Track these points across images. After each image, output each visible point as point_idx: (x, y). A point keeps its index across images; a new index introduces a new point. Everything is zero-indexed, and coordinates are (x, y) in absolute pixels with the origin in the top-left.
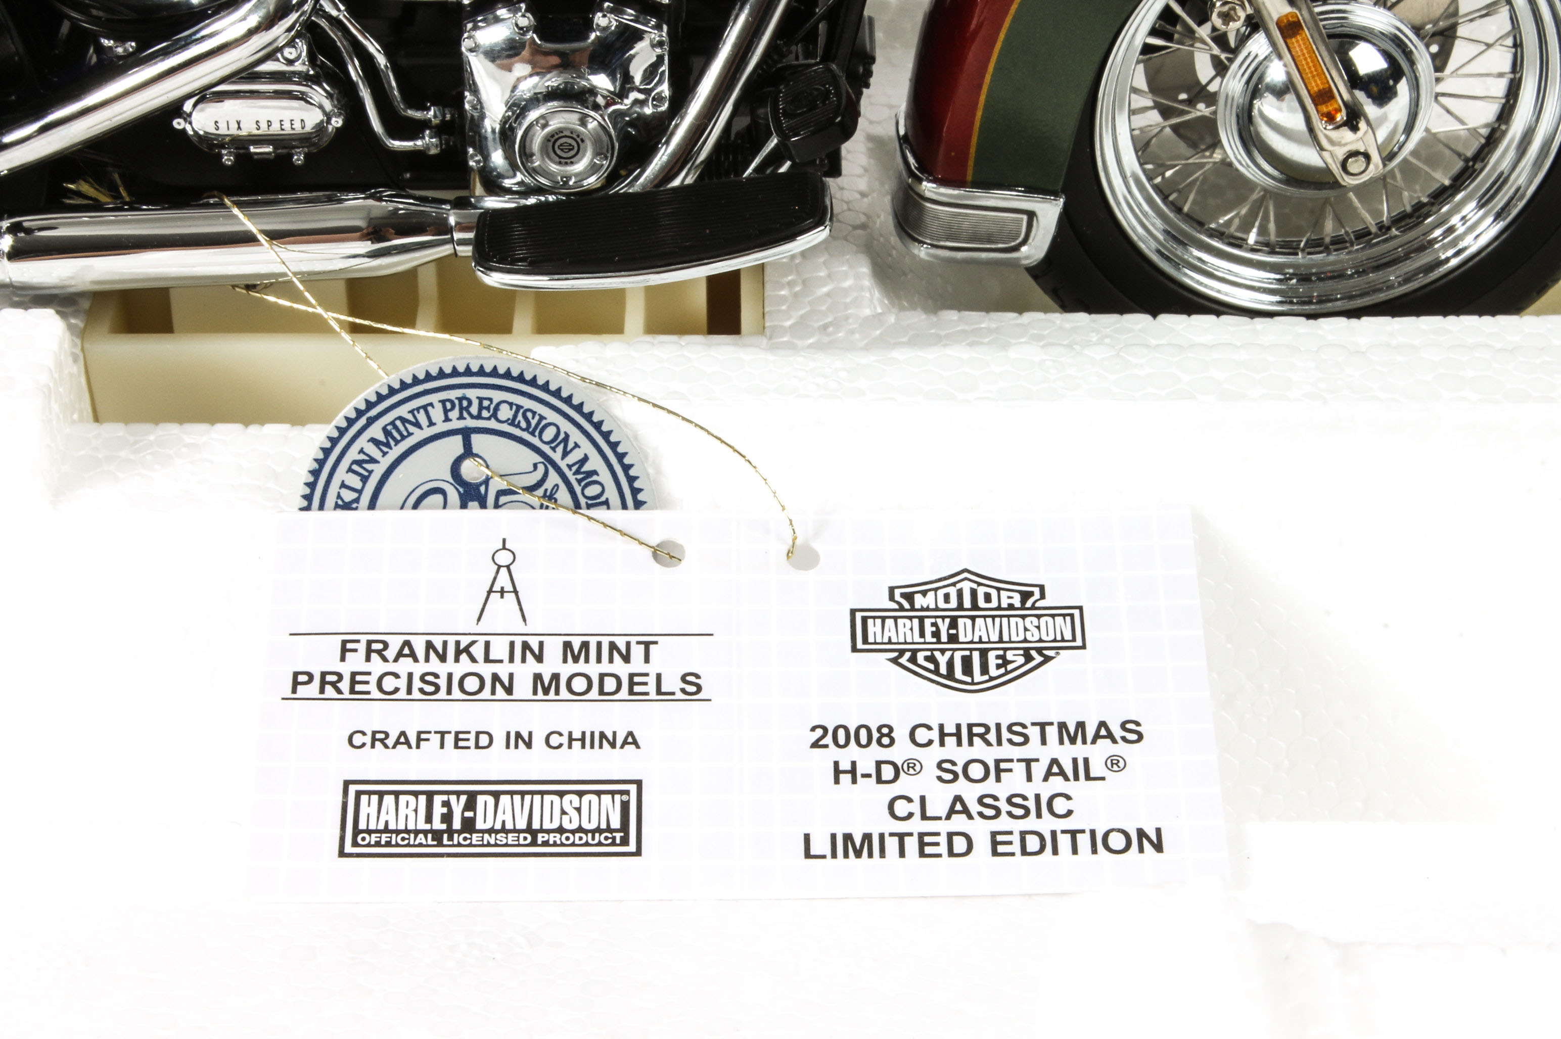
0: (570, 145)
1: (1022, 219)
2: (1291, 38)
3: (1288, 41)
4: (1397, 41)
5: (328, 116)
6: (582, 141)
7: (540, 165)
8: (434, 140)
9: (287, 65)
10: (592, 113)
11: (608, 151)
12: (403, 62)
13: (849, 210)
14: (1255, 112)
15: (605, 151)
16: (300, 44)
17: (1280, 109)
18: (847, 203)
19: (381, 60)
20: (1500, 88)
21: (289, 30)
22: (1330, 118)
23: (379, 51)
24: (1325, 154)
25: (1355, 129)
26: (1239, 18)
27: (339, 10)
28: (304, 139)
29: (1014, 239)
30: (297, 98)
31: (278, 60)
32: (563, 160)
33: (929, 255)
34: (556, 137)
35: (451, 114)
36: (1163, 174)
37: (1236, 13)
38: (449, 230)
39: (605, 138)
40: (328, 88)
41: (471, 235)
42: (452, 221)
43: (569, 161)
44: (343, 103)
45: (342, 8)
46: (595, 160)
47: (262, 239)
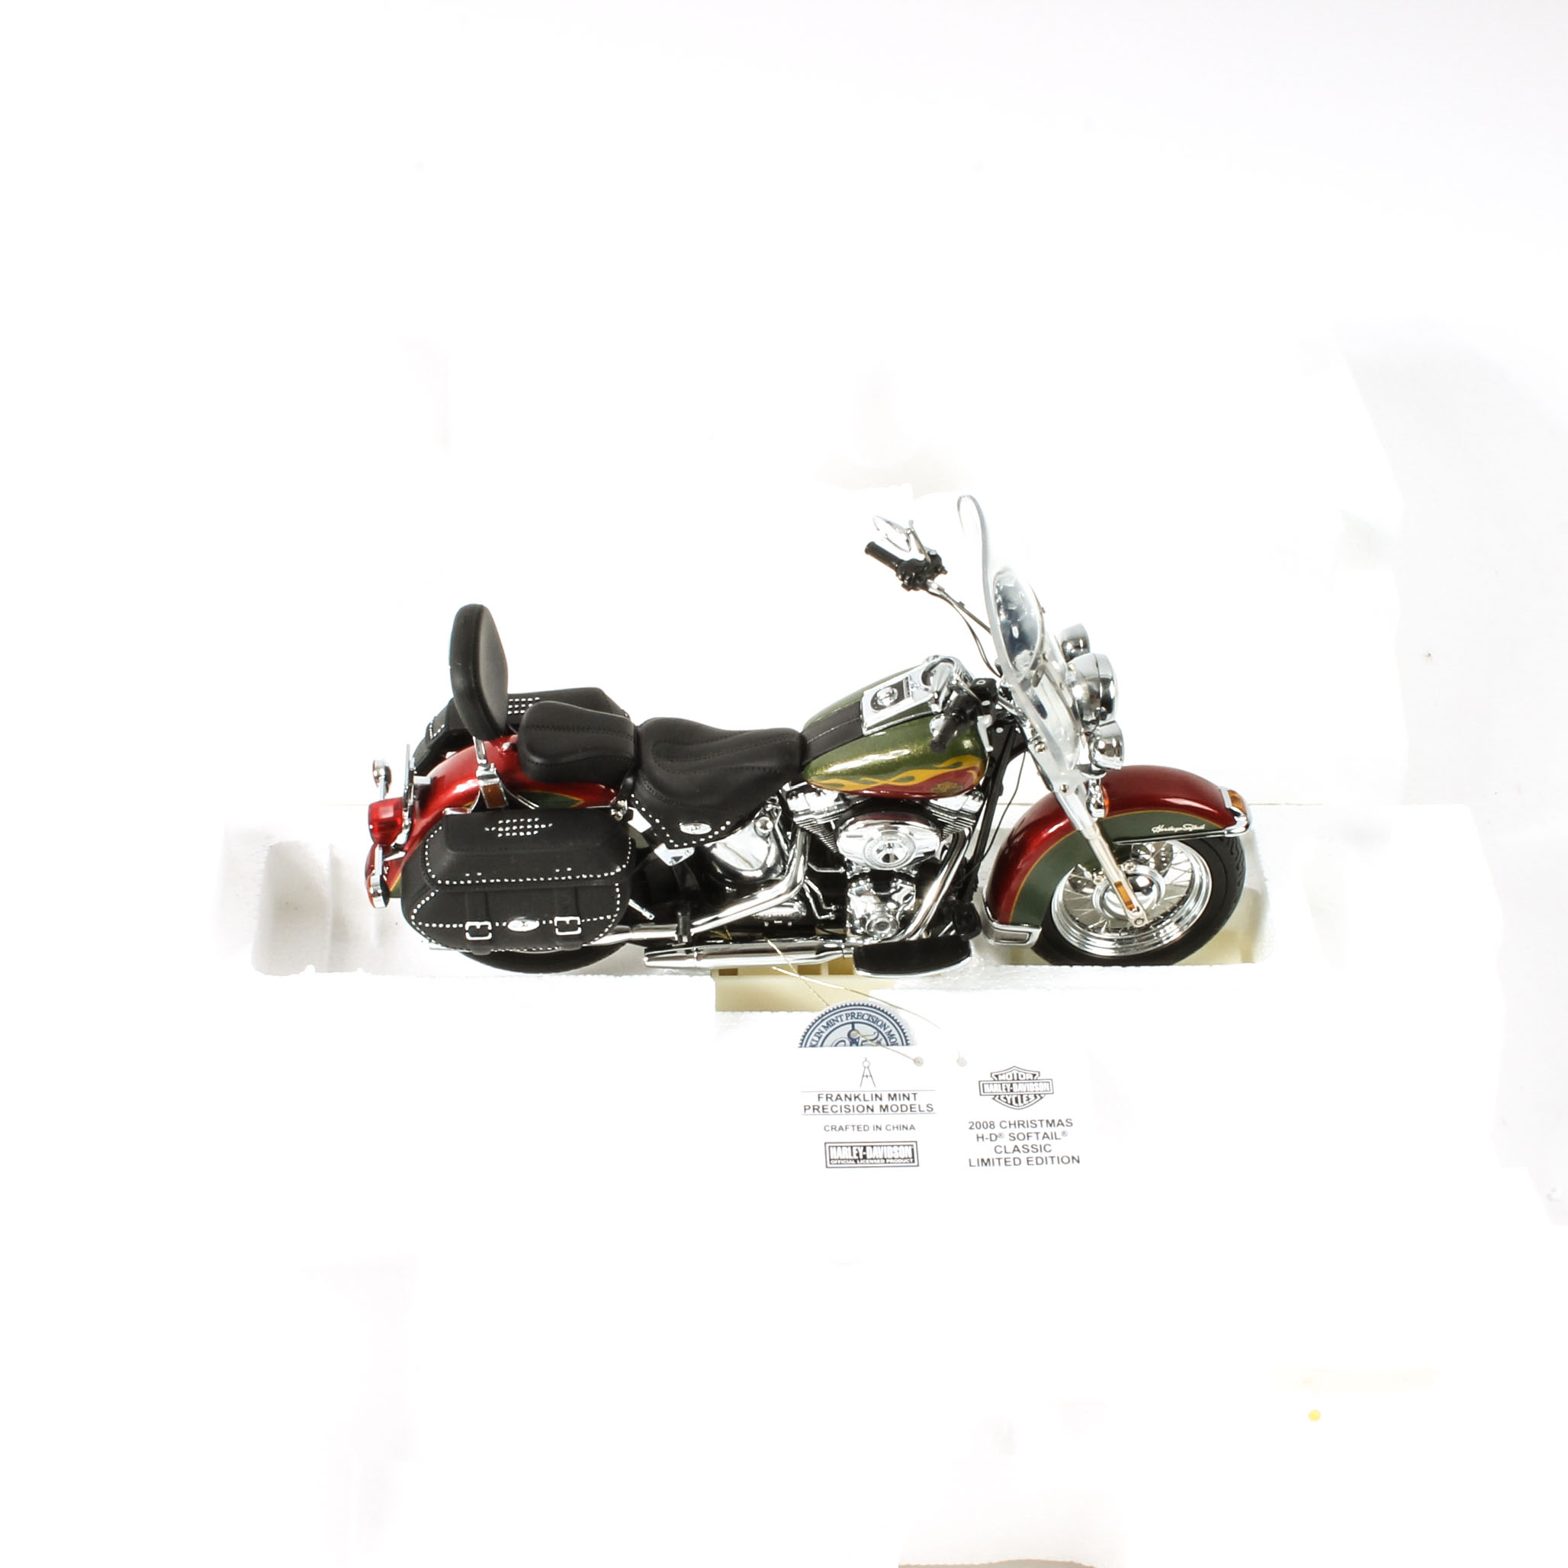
1: (1027, 935)
5: (800, 911)
6: (888, 924)
7: (873, 931)
8: (833, 915)
11: (896, 925)
14: (1105, 897)
19: (819, 892)
28: (793, 919)
29: (1025, 940)
30: (790, 906)
32: (881, 930)
34: (880, 923)
35: (841, 909)
38: (842, 949)
40: (801, 902)
42: (843, 946)
44: (806, 908)
46: (892, 929)
47: (779, 952)
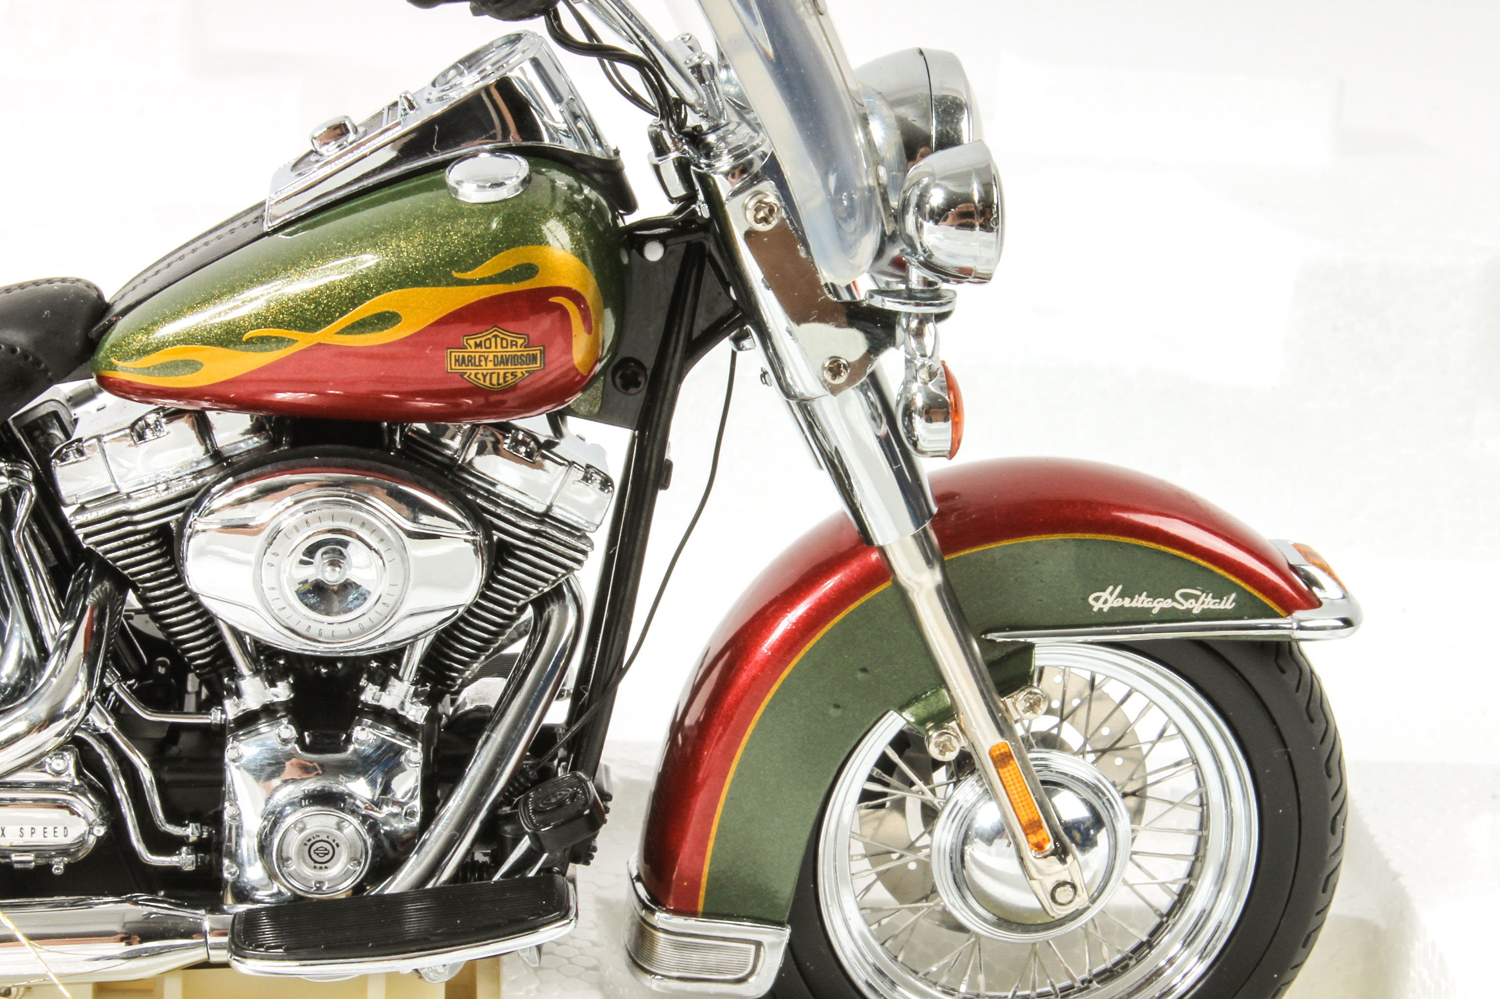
0: (326, 850)
1: (748, 950)
2: (1002, 768)
3: (1000, 771)
4: (1096, 790)
5: (91, 825)
6: (338, 845)
7: (295, 870)
8: (190, 856)
9: (53, 776)
10: (350, 818)
11: (361, 857)
12: (167, 777)
13: (582, 954)
14: (967, 858)
15: (358, 856)
16: (68, 757)
17: (989, 853)
18: (579, 949)
19: (146, 775)
20: (1189, 845)
21: (59, 735)
22: (1039, 847)
23: (146, 765)
24: (1033, 882)
25: (1063, 861)
26: (955, 748)
27: (108, 723)
28: (63, 851)
29: (742, 971)
30: (61, 807)
31: (45, 772)
32: (318, 865)
33: (659, 986)
34: (313, 841)
35: (208, 831)
36: (879, 922)
37: (951, 744)
38: (204, 934)
39: (360, 844)
40: (93, 799)
41: (225, 939)
42: (207, 925)
43: (323, 866)
44: (105, 815)
45: (111, 721)
46: (349, 866)
47: (23, 940)
